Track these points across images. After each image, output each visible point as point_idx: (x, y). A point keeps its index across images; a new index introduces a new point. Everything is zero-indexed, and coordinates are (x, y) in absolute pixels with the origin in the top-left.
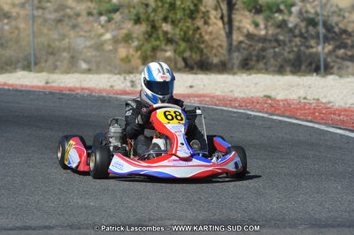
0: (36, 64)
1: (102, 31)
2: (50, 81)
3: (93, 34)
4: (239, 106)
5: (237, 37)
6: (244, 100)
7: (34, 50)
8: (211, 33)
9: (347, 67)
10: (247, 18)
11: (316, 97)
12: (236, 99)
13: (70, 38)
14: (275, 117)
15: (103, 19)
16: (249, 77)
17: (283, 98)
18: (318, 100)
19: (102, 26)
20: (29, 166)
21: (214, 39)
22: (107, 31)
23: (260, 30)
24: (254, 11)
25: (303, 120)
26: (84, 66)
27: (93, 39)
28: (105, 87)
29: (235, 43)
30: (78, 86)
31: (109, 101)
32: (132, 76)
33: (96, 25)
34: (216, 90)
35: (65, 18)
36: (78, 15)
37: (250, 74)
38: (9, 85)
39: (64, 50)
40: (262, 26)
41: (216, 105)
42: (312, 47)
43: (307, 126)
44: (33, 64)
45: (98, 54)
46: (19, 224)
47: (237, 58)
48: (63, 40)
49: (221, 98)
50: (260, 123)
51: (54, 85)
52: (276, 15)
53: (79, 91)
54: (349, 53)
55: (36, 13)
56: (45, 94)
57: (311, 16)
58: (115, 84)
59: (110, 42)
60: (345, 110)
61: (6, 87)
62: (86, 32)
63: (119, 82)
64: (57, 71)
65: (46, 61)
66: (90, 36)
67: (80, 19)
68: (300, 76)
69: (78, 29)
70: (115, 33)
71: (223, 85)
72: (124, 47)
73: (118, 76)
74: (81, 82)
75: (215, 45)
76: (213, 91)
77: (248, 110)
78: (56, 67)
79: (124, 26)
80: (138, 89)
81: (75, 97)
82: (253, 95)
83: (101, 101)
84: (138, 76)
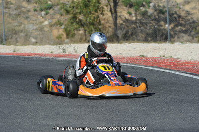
0: (6, 40)
1: (43, 20)
2: (16, 50)
3: (38, 21)
4: (127, 61)
5: (119, 21)
6: (129, 58)
7: (5, 32)
8: (105, 19)
9: (183, 37)
10: (125, 11)
11: (171, 55)
12: (124, 58)
13: (25, 25)
14: (148, 68)
15: (43, 13)
16: (130, 44)
17: (151, 56)
18: (171, 57)
19: (43, 17)
20: (11, 102)
21: (107, 23)
22: (46, 20)
23: (133, 17)
24: (128, 6)
25: (165, 69)
26: (34, 40)
27: (38, 24)
28: (48, 53)
29: (119, 25)
30: (32, 52)
31: (52, 61)
32: (63, 46)
33: (39, 17)
34: (112, 52)
35: (21, 13)
36: (29, 11)
37: (130, 43)
39: (22, 31)
40: (133, 15)
42: (162, 26)
43: (168, 73)
44: (4, 40)
45: (41, 33)
47: (120, 33)
48: (20, 26)
49: (116, 57)
50: (141, 71)
51: (18, 52)
52: (141, 8)
53: (34, 55)
54: (184, 29)
55: (5, 11)
56: (14, 57)
57: (161, 8)
58: (53, 51)
59: (48, 26)
60: (188, 63)
62: (34, 21)
63: (56, 50)
64: (18, 44)
65: (12, 38)
66: (36, 23)
67: (30, 14)
68: (159, 43)
69: (29, 19)
71: (115, 50)
72: (55, 29)
73: (55, 46)
74: (34, 50)
75: (107, 26)
77: (132, 64)
78: (17, 42)
79: (55, 17)
80: (67, 53)
81: (32, 59)
82: (133, 55)
83: (48, 61)
84: (67, 46)
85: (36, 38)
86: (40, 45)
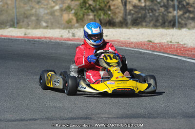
0: (17, 23)
1: (53, 4)
2: (27, 33)
3: (49, 6)
4: (134, 46)
5: (129, 7)
6: (137, 43)
7: (16, 16)
8: (114, 5)
9: (191, 23)
11: (178, 41)
12: (132, 43)
13: (36, 9)
14: (155, 53)
16: (138, 30)
17: (158, 42)
18: (178, 43)
19: (54, 2)
20: (20, 83)
21: (116, 8)
22: (56, 4)
23: (142, 3)
25: (171, 55)
26: (44, 24)
27: (48, 9)
28: (58, 36)
29: (128, 11)
30: (42, 36)
31: (61, 45)
32: (73, 30)
33: (50, 1)
34: (120, 38)
37: (138, 28)
38: (4, 36)
39: (32, 15)
40: (143, 1)
41: (121, 46)
42: (170, 12)
43: (174, 58)
44: (16, 24)
45: (51, 17)
46: (18, 118)
48: (31, 10)
49: (124, 42)
50: (148, 56)
51: (29, 35)
53: (44, 39)
54: (191, 16)
56: (25, 41)
58: (63, 35)
59: (58, 11)
60: (194, 49)
61: (3, 37)
62: (45, 5)
63: (66, 34)
64: (29, 27)
65: (23, 22)
66: (47, 8)
68: (166, 29)
69: (40, 4)
70: (61, 6)
71: (124, 35)
72: (66, 14)
73: (65, 30)
74: (44, 34)
75: (117, 12)
76: (119, 38)
77: (140, 49)
78: (28, 25)
79: (66, 2)
80: (77, 37)
81: (42, 43)
82: (141, 40)
83: (57, 44)
84: (76, 30)
85: (46, 22)
86: (50, 29)
